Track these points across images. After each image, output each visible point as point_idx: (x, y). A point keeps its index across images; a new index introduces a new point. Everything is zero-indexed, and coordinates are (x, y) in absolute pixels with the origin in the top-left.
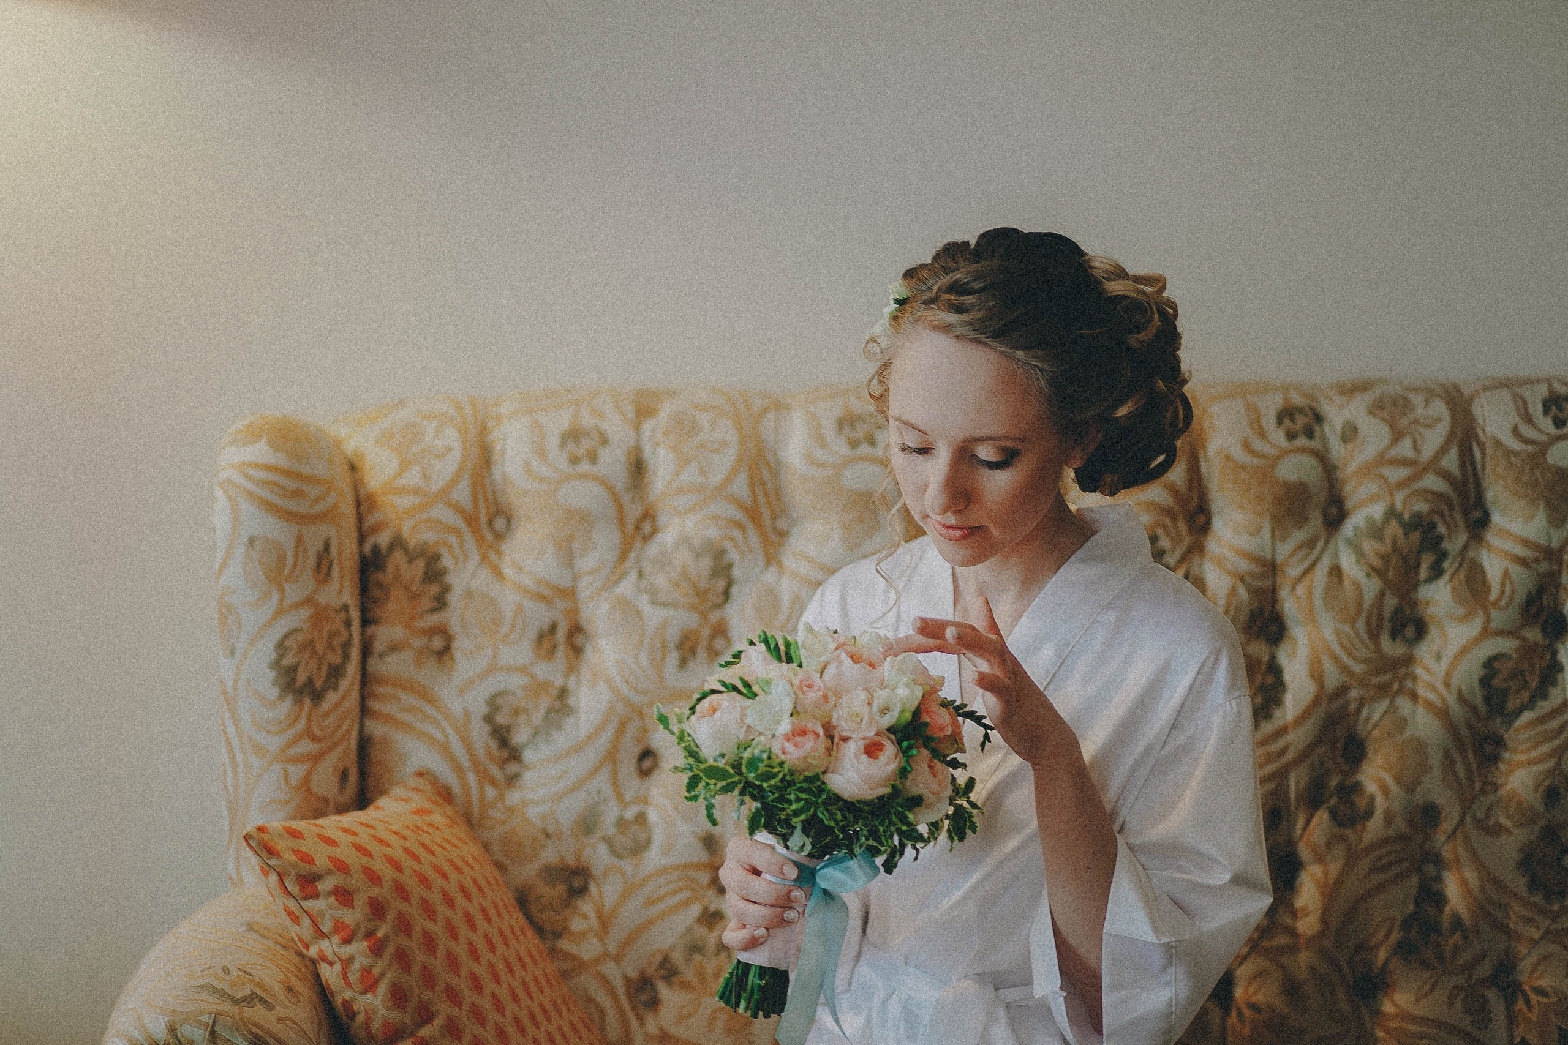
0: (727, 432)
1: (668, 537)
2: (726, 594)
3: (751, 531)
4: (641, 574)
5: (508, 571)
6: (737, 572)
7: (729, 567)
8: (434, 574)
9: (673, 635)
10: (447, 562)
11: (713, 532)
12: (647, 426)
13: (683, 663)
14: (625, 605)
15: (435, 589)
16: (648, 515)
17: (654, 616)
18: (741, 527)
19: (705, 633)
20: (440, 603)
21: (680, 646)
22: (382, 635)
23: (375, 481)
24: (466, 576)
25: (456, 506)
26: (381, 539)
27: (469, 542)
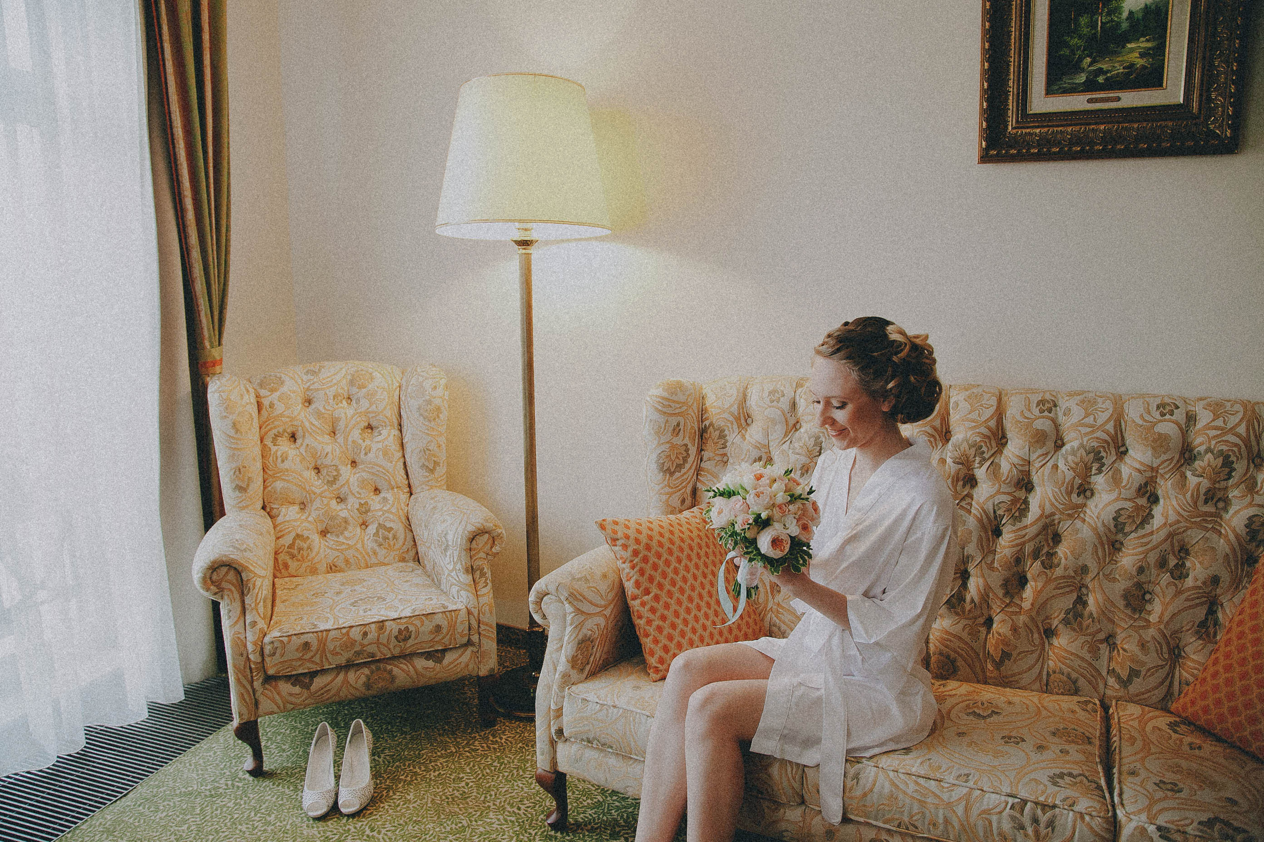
1: (802, 431)
4: (791, 443)
5: (747, 438)
7: (821, 443)
8: (722, 436)
10: (727, 432)
12: (799, 391)
15: (723, 441)
16: (798, 422)
17: (793, 458)
20: (724, 446)
22: (706, 455)
23: (708, 403)
24: (733, 437)
25: (732, 414)
26: (707, 423)
27: (735, 426)
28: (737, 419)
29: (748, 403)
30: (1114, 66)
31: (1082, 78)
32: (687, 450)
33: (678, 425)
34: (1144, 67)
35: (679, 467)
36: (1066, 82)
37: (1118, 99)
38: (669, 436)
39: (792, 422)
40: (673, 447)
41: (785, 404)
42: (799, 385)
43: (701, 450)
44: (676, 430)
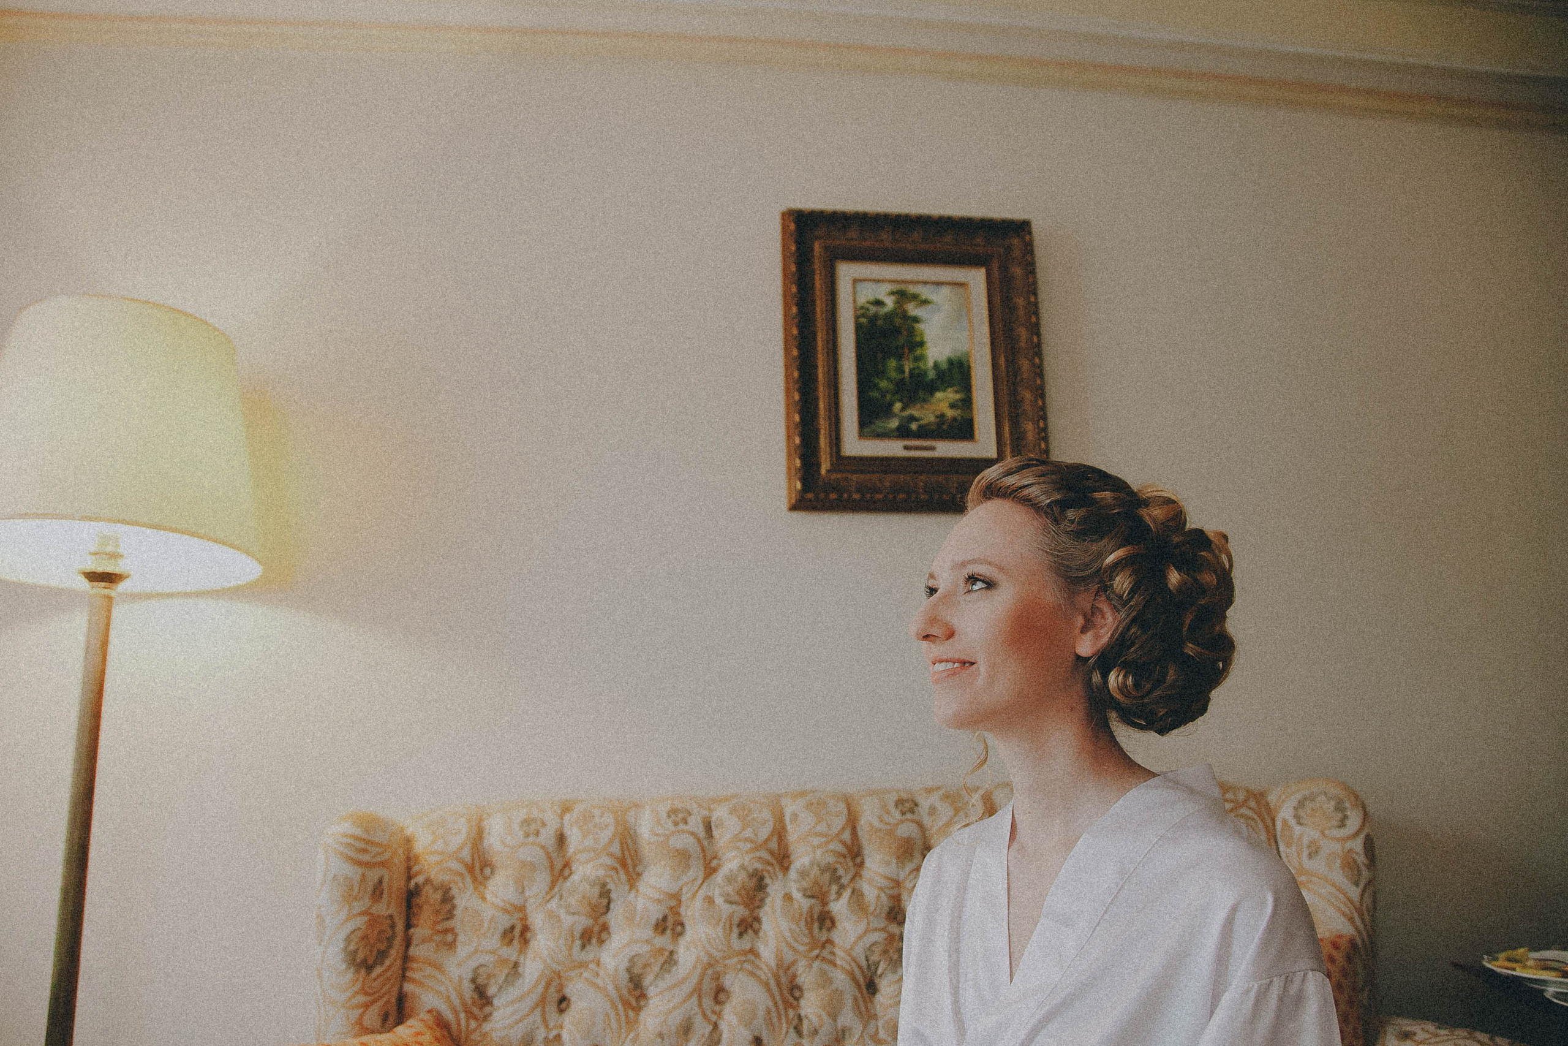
0: (609, 819)
1: (575, 877)
2: (608, 908)
3: (621, 872)
4: (561, 897)
5: (488, 897)
6: (613, 895)
7: (609, 892)
8: (447, 898)
9: (578, 930)
10: (455, 891)
11: (601, 872)
12: (567, 817)
13: (583, 947)
14: (552, 915)
15: (448, 907)
16: (567, 865)
17: (568, 920)
18: (616, 870)
19: (596, 929)
20: (450, 915)
21: (582, 936)
22: (417, 933)
23: (419, 847)
24: (465, 899)
25: (461, 861)
26: (420, 879)
27: (469, 880)
28: (471, 869)
29: (486, 843)
30: (926, 414)
31: (894, 424)
32: (393, 926)
33: (380, 881)
34: (954, 419)
35: (382, 955)
36: (880, 425)
37: (933, 449)
38: (366, 902)
39: (558, 865)
40: (374, 921)
41: (547, 836)
42: (566, 809)
43: (408, 926)
44: (377, 892)
